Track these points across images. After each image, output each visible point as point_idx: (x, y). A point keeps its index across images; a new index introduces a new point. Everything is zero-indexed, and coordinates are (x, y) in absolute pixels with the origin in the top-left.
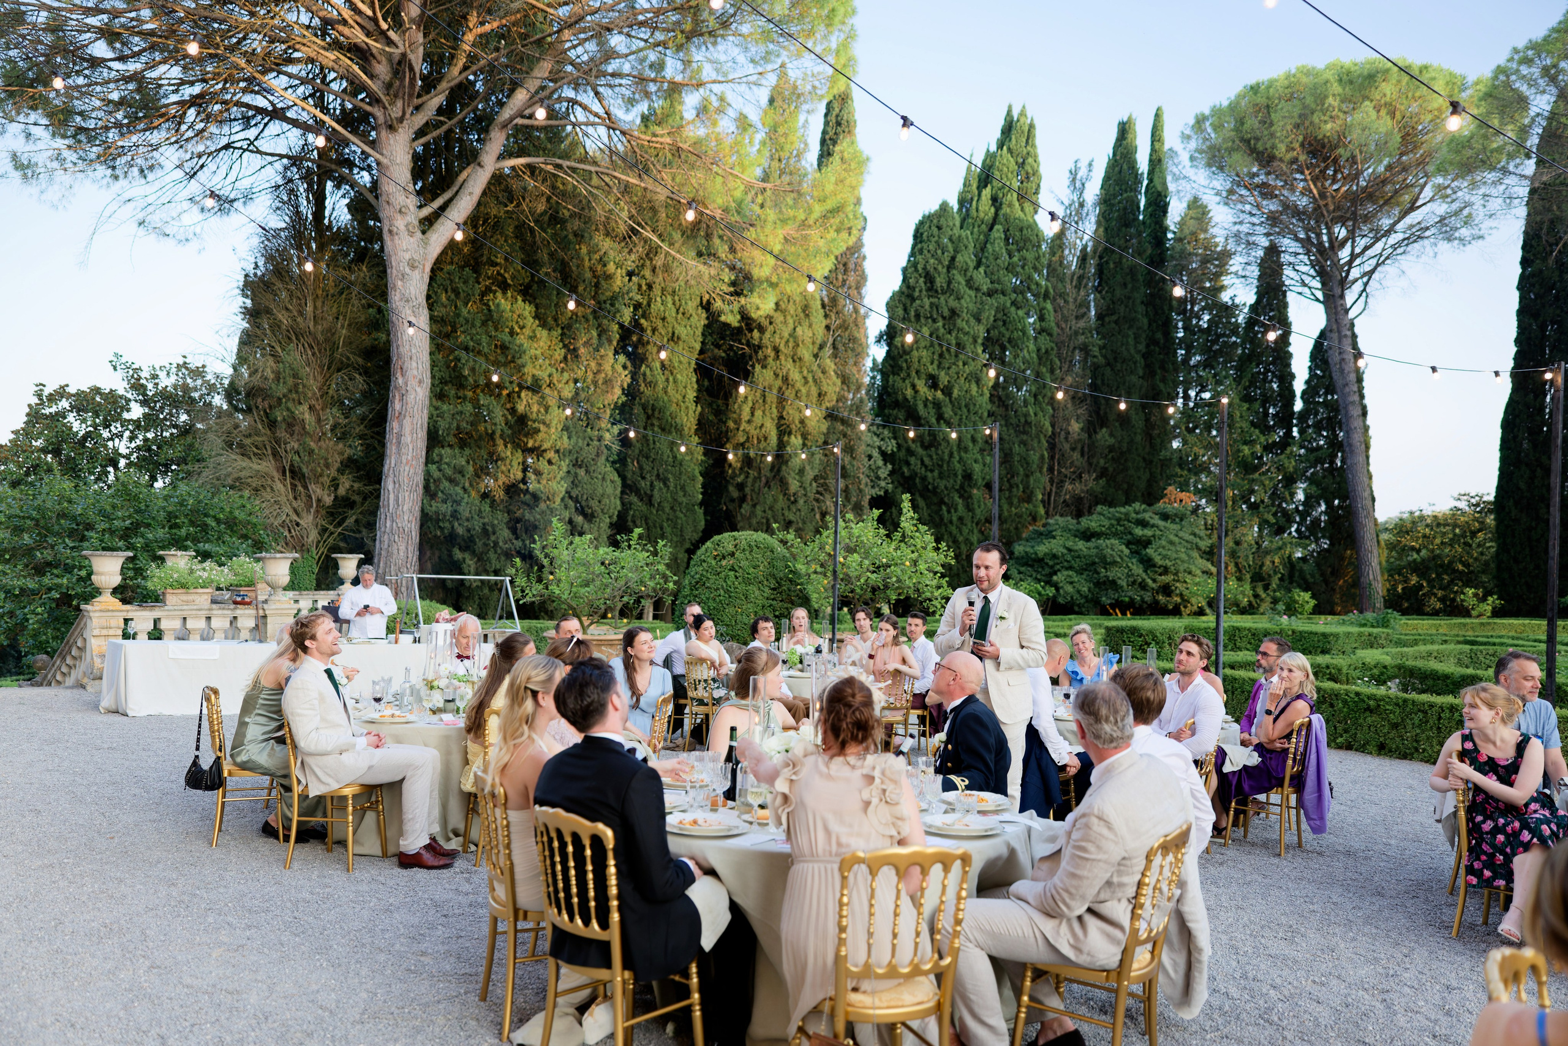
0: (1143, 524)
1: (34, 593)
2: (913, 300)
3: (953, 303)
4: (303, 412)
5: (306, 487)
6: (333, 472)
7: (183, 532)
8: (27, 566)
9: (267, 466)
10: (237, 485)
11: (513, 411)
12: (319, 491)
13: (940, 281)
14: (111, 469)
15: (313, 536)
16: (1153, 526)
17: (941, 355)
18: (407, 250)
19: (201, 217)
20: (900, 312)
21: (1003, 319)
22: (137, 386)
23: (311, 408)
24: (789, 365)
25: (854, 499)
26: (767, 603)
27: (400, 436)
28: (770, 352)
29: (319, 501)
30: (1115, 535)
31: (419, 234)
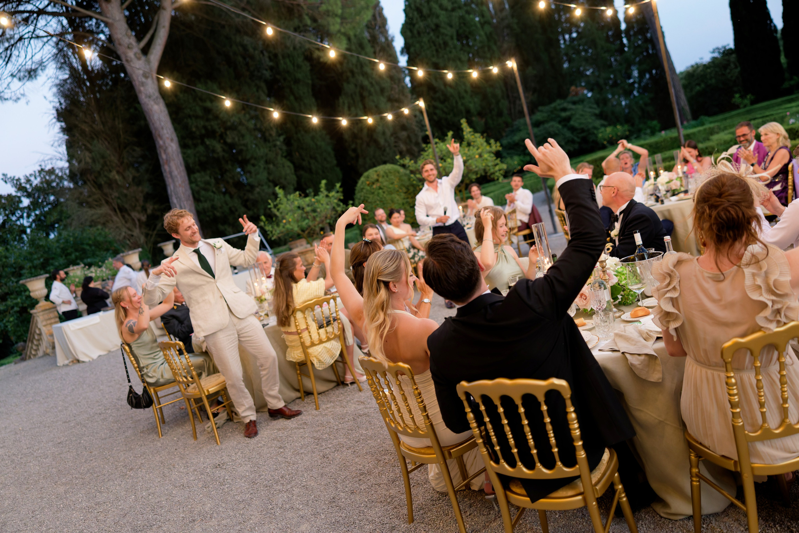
0: (564, 110)
1: (5, 311)
2: (414, 25)
3: (435, 20)
4: (114, 175)
5: (129, 215)
6: (141, 202)
7: (73, 256)
9: (105, 209)
10: (93, 224)
11: (225, 143)
12: (137, 215)
13: (425, 11)
14: (24, 236)
15: (142, 239)
16: (571, 109)
17: (437, 51)
18: (140, 68)
19: (20, 84)
20: (409, 34)
21: (463, 22)
22: (20, 188)
23: (118, 172)
24: (361, 78)
25: (414, 140)
26: (405, 201)
27: (171, 172)
28: (349, 74)
29: (139, 220)
30: (552, 119)
31: (143, 58)
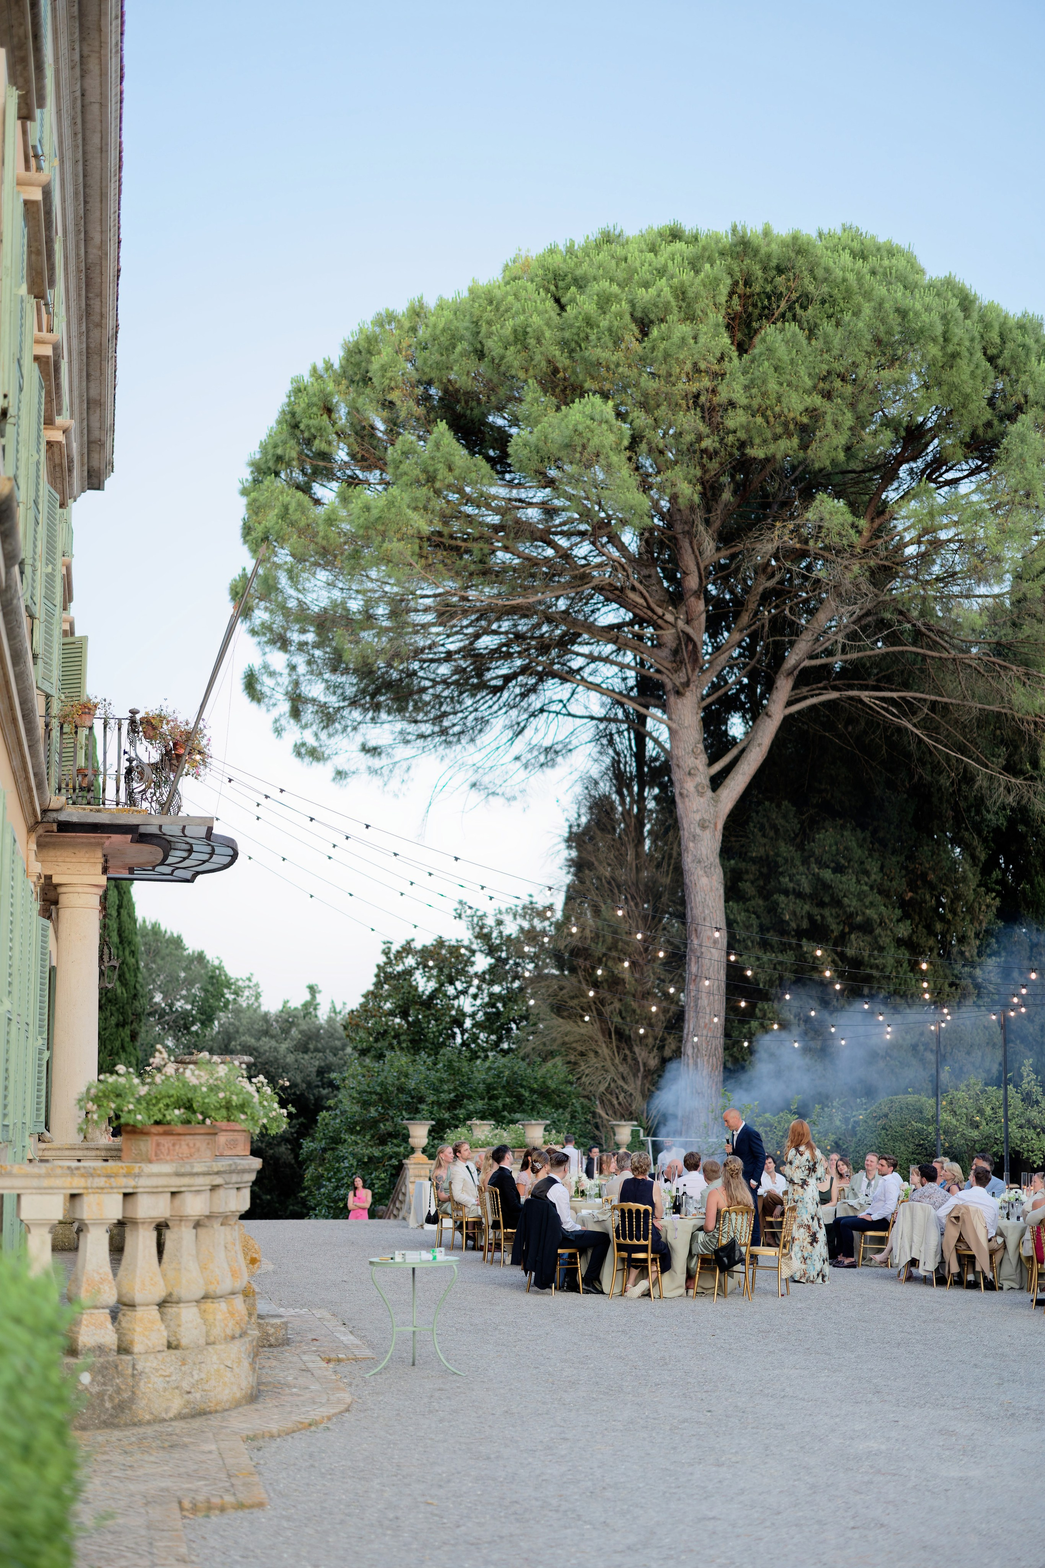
1: (379, 1160)
5: (632, 1051)
8: (373, 1137)
12: (644, 1054)
14: (457, 1030)
18: (698, 811)
19: (525, 774)
22: (483, 935)
29: (645, 1064)
31: (709, 793)
